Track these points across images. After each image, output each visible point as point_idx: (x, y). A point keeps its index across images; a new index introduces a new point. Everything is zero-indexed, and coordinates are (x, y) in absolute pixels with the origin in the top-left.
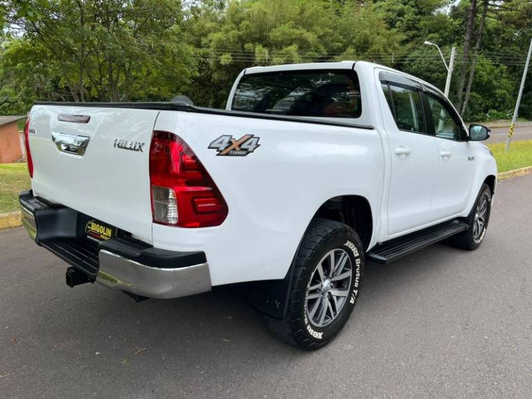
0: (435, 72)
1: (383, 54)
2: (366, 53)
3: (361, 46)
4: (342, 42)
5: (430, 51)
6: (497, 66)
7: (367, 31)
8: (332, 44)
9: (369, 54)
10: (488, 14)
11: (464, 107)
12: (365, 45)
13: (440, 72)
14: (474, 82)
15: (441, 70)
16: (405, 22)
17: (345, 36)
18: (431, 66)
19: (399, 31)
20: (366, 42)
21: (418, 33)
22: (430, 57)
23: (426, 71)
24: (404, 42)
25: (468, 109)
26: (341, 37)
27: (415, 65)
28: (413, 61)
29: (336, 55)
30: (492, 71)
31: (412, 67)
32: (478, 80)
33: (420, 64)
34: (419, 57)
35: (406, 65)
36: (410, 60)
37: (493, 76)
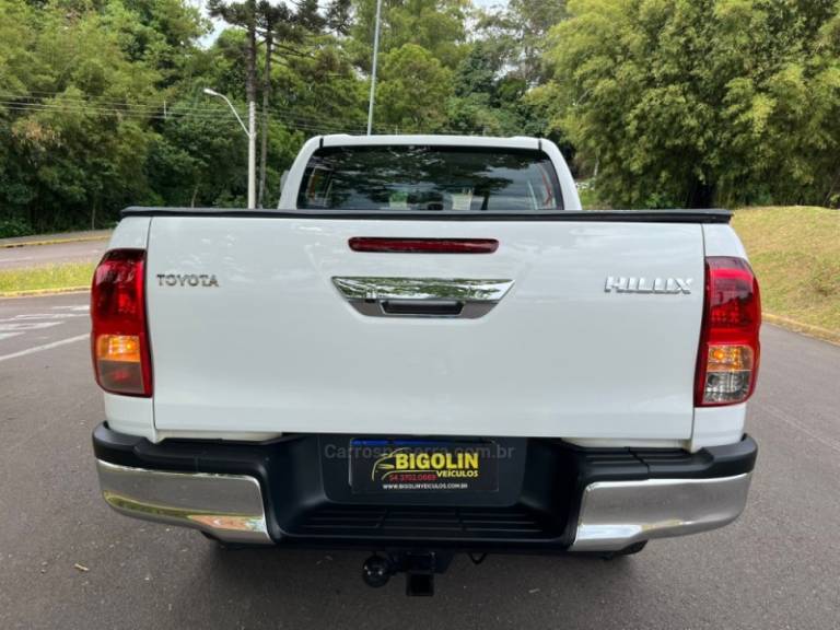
0: (216, 136)
1: (130, 102)
2: (101, 98)
3: (89, 84)
4: (51, 75)
5: (203, 104)
6: (292, 132)
7: (96, 61)
8: (34, 78)
9: (107, 100)
10: (273, 56)
11: (261, 189)
12: (96, 83)
13: (224, 137)
14: (268, 154)
15: (225, 133)
16: (156, 53)
17: (55, 65)
18: (211, 128)
19: (148, 67)
20: (97, 78)
21: (179, 74)
22: (203, 113)
23: (203, 134)
24: (160, 85)
25: (268, 192)
26: (48, 66)
27: (185, 122)
28: (181, 116)
29: (46, 96)
30: (287, 138)
31: (180, 126)
32: (271, 151)
33: (192, 122)
34: (187, 111)
35: (169, 121)
36: (173, 115)
37: (289, 146)
